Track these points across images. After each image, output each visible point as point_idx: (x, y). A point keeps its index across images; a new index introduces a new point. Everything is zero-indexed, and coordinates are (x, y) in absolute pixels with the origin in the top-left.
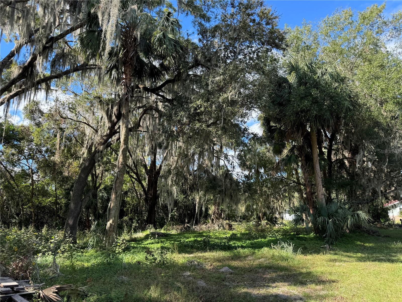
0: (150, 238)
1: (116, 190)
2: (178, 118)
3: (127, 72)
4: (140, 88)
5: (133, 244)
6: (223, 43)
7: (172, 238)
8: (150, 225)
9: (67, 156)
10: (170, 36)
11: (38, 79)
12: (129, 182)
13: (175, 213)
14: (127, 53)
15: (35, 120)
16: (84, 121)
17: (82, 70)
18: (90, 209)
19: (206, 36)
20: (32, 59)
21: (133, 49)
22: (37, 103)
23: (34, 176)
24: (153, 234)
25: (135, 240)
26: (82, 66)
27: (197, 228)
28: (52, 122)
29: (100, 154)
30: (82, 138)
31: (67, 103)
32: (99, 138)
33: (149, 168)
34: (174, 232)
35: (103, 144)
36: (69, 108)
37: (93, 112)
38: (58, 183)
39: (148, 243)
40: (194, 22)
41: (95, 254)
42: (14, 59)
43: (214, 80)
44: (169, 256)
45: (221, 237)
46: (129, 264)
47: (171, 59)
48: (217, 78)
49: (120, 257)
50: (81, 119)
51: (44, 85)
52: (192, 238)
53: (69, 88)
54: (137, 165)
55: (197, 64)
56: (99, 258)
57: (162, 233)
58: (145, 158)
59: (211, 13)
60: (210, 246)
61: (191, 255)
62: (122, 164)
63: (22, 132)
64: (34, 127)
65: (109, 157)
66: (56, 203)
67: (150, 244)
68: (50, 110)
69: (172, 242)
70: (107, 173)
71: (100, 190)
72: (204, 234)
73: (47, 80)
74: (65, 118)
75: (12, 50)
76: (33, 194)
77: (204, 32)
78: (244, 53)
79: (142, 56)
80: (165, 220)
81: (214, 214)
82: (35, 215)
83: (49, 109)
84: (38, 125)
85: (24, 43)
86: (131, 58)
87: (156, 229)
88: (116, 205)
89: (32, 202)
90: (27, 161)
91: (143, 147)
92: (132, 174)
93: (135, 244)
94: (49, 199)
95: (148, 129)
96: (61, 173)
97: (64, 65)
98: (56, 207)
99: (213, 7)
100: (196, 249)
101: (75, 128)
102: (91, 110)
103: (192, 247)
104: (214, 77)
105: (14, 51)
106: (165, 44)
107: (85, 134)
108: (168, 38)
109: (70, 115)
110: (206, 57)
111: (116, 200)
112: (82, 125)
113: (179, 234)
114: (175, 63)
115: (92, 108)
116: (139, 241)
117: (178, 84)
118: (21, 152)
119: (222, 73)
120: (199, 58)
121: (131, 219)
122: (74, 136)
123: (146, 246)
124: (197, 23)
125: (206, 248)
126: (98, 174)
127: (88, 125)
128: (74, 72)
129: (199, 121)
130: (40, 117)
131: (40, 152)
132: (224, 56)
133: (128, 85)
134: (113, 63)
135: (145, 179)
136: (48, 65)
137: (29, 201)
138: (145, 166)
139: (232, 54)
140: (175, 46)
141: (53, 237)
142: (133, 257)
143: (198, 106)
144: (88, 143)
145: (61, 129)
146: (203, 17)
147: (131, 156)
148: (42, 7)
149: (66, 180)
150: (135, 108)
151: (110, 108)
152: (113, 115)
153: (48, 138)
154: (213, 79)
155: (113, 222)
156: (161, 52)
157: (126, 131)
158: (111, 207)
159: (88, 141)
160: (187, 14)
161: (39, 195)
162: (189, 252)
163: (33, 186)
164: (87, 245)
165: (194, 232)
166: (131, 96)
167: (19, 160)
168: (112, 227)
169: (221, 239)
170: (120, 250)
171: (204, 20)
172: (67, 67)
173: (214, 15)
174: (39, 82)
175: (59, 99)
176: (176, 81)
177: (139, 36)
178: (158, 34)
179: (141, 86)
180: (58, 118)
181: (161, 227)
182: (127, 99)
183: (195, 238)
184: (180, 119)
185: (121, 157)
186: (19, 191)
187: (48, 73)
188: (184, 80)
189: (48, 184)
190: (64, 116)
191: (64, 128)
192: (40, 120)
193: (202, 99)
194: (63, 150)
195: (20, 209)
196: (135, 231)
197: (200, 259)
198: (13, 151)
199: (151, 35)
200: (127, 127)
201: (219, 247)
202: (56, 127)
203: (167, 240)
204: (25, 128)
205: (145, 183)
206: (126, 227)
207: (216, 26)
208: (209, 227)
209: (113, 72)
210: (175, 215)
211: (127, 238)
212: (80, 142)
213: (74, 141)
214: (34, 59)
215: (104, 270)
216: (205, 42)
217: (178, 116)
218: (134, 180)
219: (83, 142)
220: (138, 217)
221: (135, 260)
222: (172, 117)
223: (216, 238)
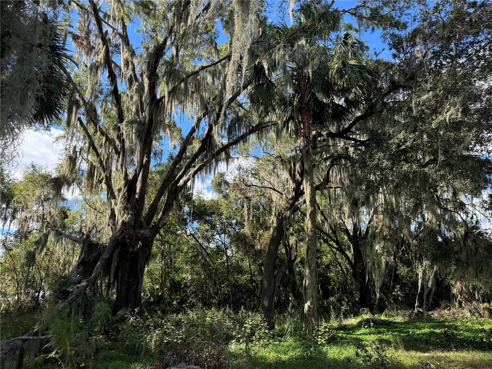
0: (364, 327)
1: (309, 263)
2: (376, 162)
3: (304, 120)
4: (323, 136)
5: (341, 334)
6: (429, 49)
7: (397, 328)
8: (365, 309)
9: (257, 228)
10: (352, 62)
11: (217, 149)
12: (329, 253)
13: (399, 293)
14: (302, 98)
15: (222, 192)
16: (269, 186)
17: (258, 130)
18: (288, 288)
19: (403, 48)
20: (209, 130)
21: (308, 92)
22: (222, 175)
23: (228, 251)
24: (367, 321)
25: (344, 328)
26: (258, 125)
27: (435, 314)
28: (238, 192)
29: (287, 220)
30: (270, 205)
31: (250, 169)
32: (284, 202)
33: (352, 234)
34: (399, 319)
35: (290, 209)
36: (252, 174)
37: (277, 174)
38: (252, 258)
39: (361, 333)
40: (384, 36)
41: (294, 344)
42: (195, 135)
43: (420, 101)
44: (390, 353)
45: (476, 330)
46: (335, 360)
47: (357, 89)
48: (424, 97)
49: (324, 349)
50: (266, 184)
51: (223, 155)
52: (426, 329)
53: (250, 153)
54: (335, 231)
55: (395, 87)
56: (297, 350)
57: (382, 321)
58: (346, 221)
59: (406, 17)
60: (457, 343)
61: (426, 354)
62: (311, 231)
63: (212, 206)
64: (222, 200)
65: (301, 224)
66: (252, 281)
67: (364, 334)
68: (235, 180)
69: (396, 333)
70: (302, 243)
71: (297, 264)
72: (447, 324)
73: (225, 148)
74: (250, 186)
75: (193, 126)
76: (228, 271)
77: (399, 44)
78: (467, 53)
79: (320, 96)
80: (385, 301)
81: (461, 295)
82: (233, 294)
83: (233, 178)
84: (226, 197)
85: (202, 116)
86: (307, 102)
87: (373, 314)
88: (311, 282)
89: (229, 280)
90: (220, 237)
91: (341, 207)
92: (332, 243)
93: (344, 334)
94: (245, 277)
95: (343, 184)
96: (253, 246)
97: (240, 130)
98: (253, 286)
99: (408, 8)
100: (434, 345)
101: (261, 195)
102: (274, 172)
103: (427, 342)
104: (419, 97)
105: (194, 126)
106: (346, 74)
107: (272, 201)
108: (349, 65)
109: (254, 181)
110: (406, 75)
111: (311, 276)
112: (268, 191)
113: (406, 323)
114: (364, 93)
115: (276, 170)
116: (349, 330)
117: (372, 120)
118: (213, 227)
119: (430, 88)
120: (396, 78)
121: (339, 300)
122: (261, 204)
123: (358, 337)
124: (388, 36)
125: (450, 345)
126: (292, 245)
127: (274, 189)
128: (250, 134)
129: (406, 161)
130: (227, 189)
131: (231, 224)
132: (436, 65)
133: (307, 135)
134: (288, 114)
135: (349, 248)
136: (225, 133)
137: (226, 279)
138: (347, 232)
139: (448, 60)
140: (360, 72)
141: (246, 321)
142: (340, 351)
143: (401, 141)
144: (276, 210)
145: (247, 198)
146: (396, 25)
147: (327, 221)
148: (211, 75)
149: (258, 253)
150: (321, 160)
151: (293, 167)
152: (297, 173)
153: (236, 209)
154: (418, 100)
155: (311, 303)
156: (343, 85)
157: (311, 190)
158: (307, 285)
159: (276, 207)
160: (373, 29)
161: (233, 272)
162: (423, 349)
163: (228, 263)
164: (284, 332)
165: (430, 319)
166: (312, 147)
167: (213, 235)
168: (311, 310)
169: (477, 331)
170: (323, 340)
171: (398, 29)
172: (243, 131)
173: (410, 18)
174: (219, 153)
175: (242, 167)
176: (369, 115)
177: (311, 73)
178: (335, 65)
179: (324, 133)
180: (243, 187)
181: (381, 311)
182: (307, 152)
183: (432, 330)
184: (378, 163)
185: (310, 223)
186: (215, 268)
187: (225, 142)
188: (379, 112)
189: (242, 260)
190: (249, 183)
191: (251, 197)
192: (227, 191)
193: (406, 130)
194: (253, 221)
195: (218, 289)
196: (346, 317)
197: (440, 361)
198: (207, 227)
199: (327, 69)
200: (311, 185)
201: (473, 345)
202: (242, 196)
203: (388, 331)
204: (215, 202)
205: (350, 254)
206: (332, 310)
207: (415, 30)
208: (454, 314)
209: (290, 125)
210: (399, 295)
211: (335, 324)
212: (268, 210)
213: (261, 210)
214: (210, 129)
215: (304, 366)
216: (402, 56)
217: (374, 159)
218: (334, 250)
219: (271, 210)
220: (347, 298)
221: (344, 356)
222: (365, 163)
223: (466, 331)
